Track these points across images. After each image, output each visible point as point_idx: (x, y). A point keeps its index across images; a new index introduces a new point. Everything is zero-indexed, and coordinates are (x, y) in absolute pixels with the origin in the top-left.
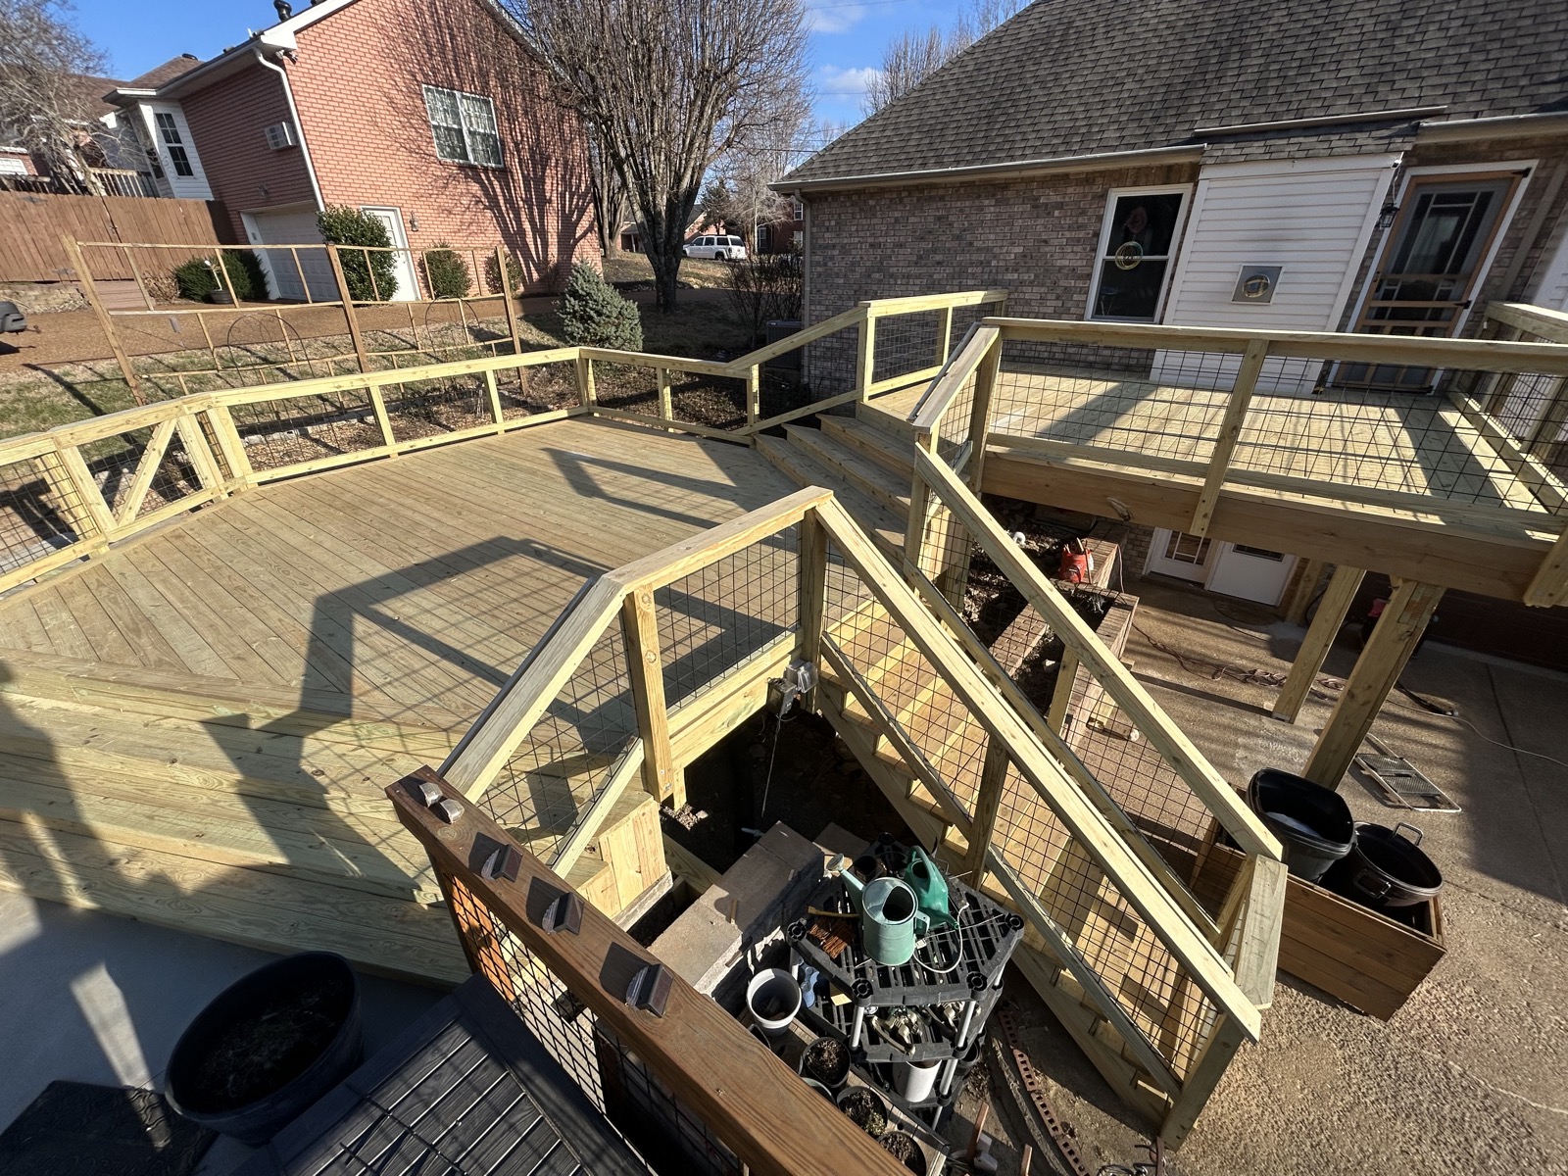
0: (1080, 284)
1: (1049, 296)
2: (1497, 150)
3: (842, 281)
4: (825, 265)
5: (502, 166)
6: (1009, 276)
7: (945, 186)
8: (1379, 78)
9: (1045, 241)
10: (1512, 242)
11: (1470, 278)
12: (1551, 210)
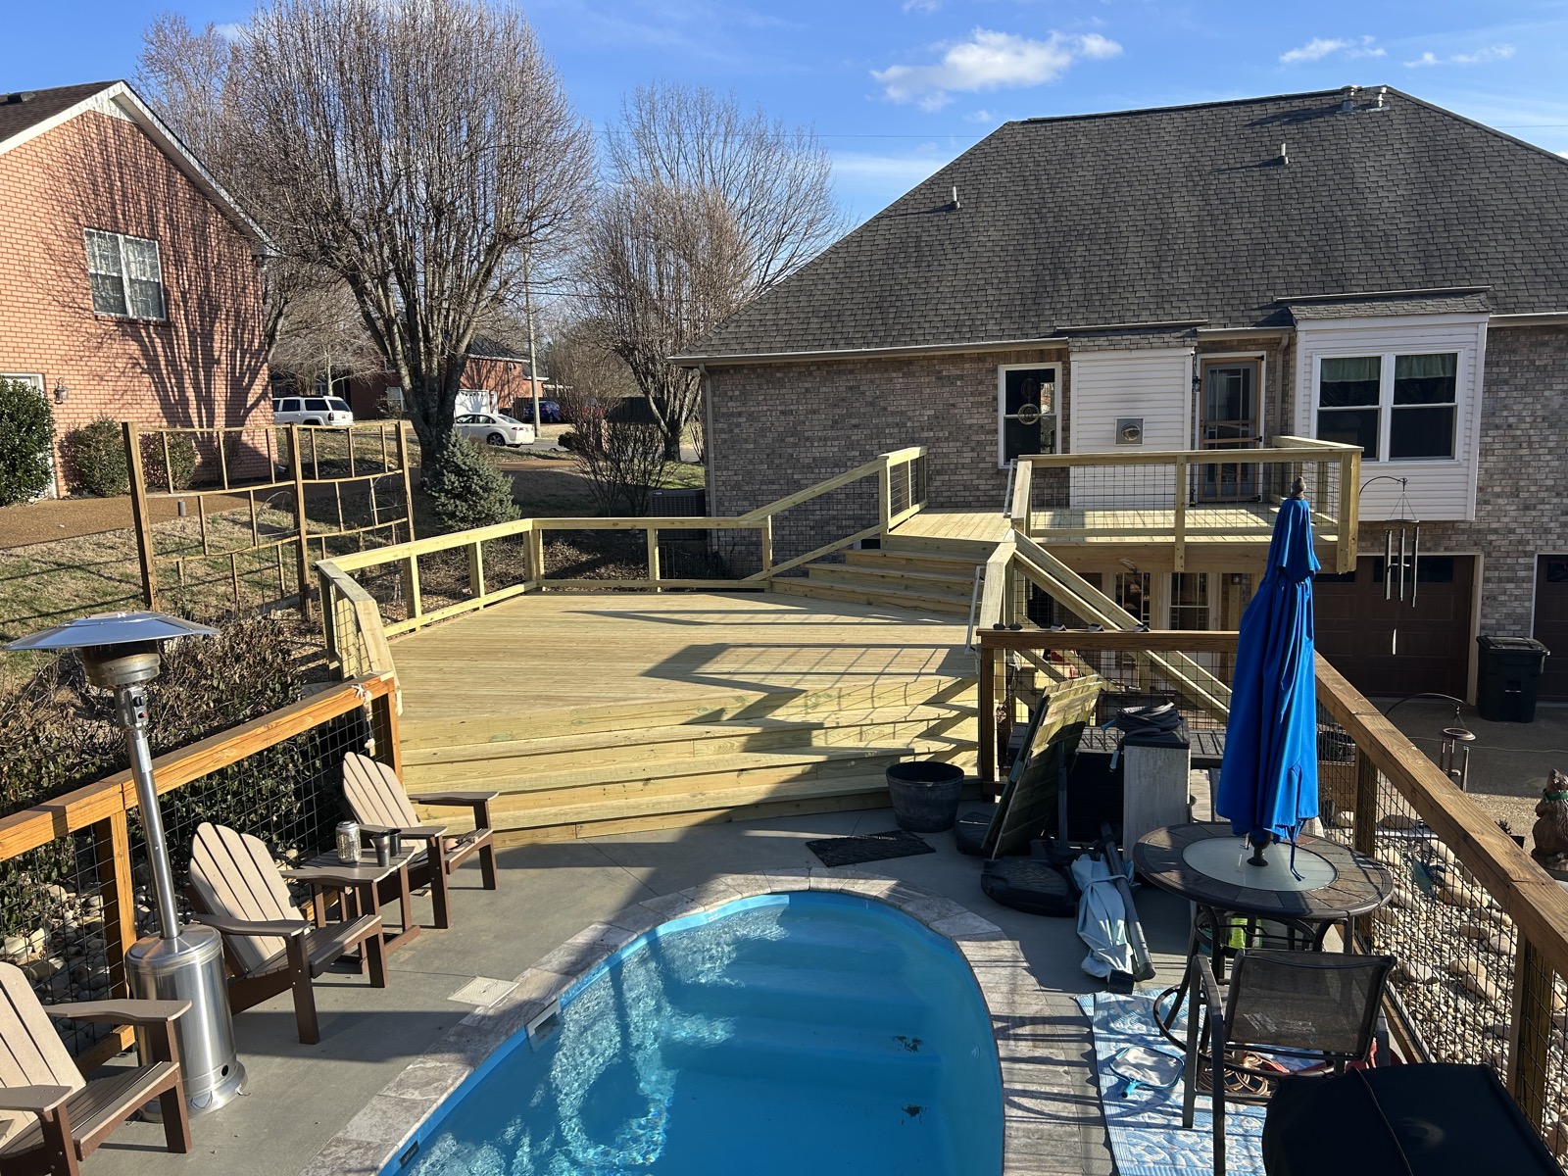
0: (989, 437)
1: (965, 449)
2: (1242, 345)
3: (752, 446)
4: (731, 431)
5: (164, 319)
6: (925, 434)
7: (854, 362)
8: (1162, 298)
9: (953, 405)
10: (1270, 400)
11: (1256, 421)
12: (1283, 379)
